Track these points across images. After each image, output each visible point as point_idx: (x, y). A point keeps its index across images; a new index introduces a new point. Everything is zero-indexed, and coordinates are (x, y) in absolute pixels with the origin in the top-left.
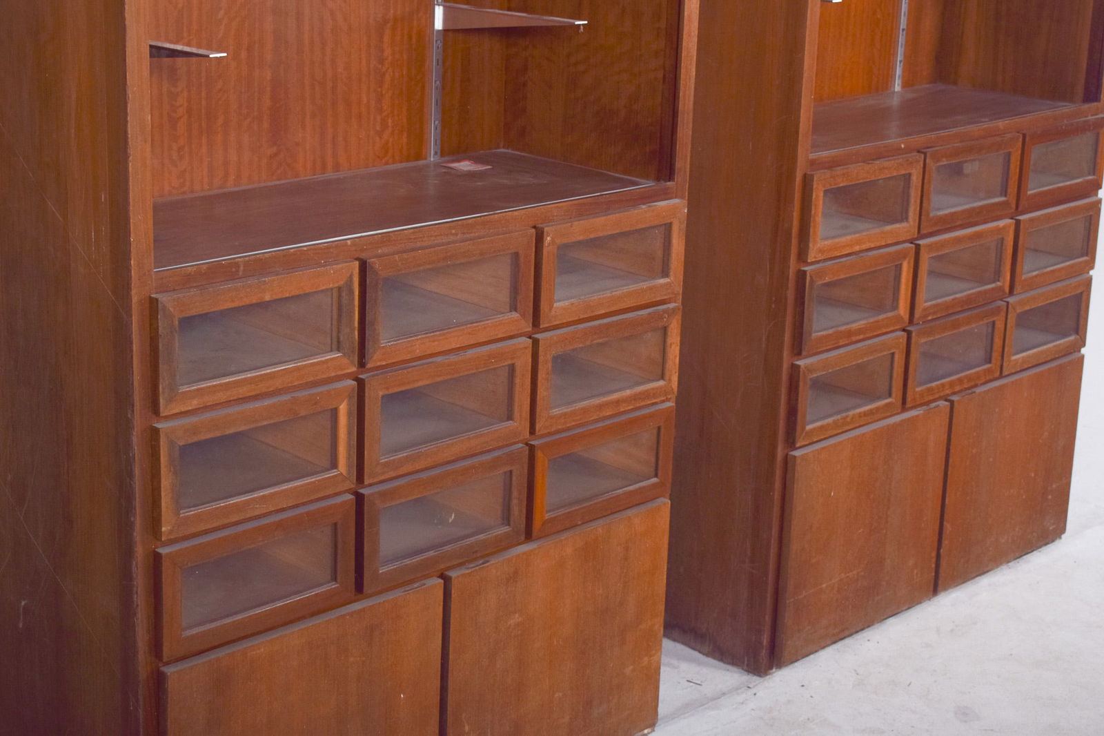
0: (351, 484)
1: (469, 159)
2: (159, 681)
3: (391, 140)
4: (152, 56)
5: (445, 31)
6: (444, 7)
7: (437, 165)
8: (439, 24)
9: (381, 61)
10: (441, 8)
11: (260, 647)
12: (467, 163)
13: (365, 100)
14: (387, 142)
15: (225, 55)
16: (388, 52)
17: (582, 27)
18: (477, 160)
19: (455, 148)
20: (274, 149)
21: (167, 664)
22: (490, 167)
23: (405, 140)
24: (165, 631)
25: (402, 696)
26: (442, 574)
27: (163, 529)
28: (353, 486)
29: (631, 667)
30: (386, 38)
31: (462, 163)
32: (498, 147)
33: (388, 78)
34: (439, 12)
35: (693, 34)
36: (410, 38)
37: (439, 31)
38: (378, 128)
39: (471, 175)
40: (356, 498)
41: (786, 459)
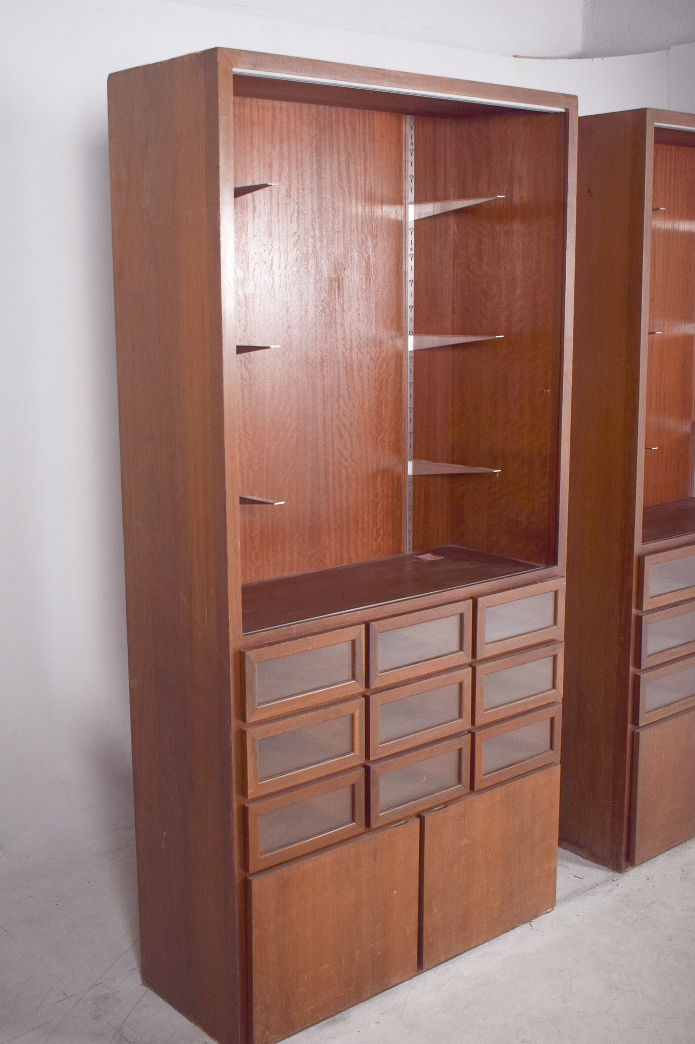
0: (362, 760)
1: (429, 552)
2: (246, 886)
3: (382, 542)
4: (241, 503)
5: (414, 476)
6: (414, 462)
7: (411, 557)
8: (410, 472)
9: (376, 496)
10: (411, 462)
11: (308, 864)
12: (429, 555)
13: (366, 519)
14: (380, 544)
15: (283, 503)
16: (379, 490)
17: (498, 474)
18: (435, 552)
19: (421, 546)
20: (312, 552)
21: (252, 874)
22: (443, 557)
23: (391, 542)
24: (251, 855)
25: (395, 892)
26: (419, 814)
27: (249, 792)
28: (363, 762)
29: (538, 870)
30: (378, 482)
31: (426, 555)
32: (448, 544)
33: (380, 505)
34: (410, 465)
35: (566, 475)
36: (393, 481)
37: (410, 476)
38: (374, 536)
39: (431, 563)
40: (365, 770)
41: (633, 733)
